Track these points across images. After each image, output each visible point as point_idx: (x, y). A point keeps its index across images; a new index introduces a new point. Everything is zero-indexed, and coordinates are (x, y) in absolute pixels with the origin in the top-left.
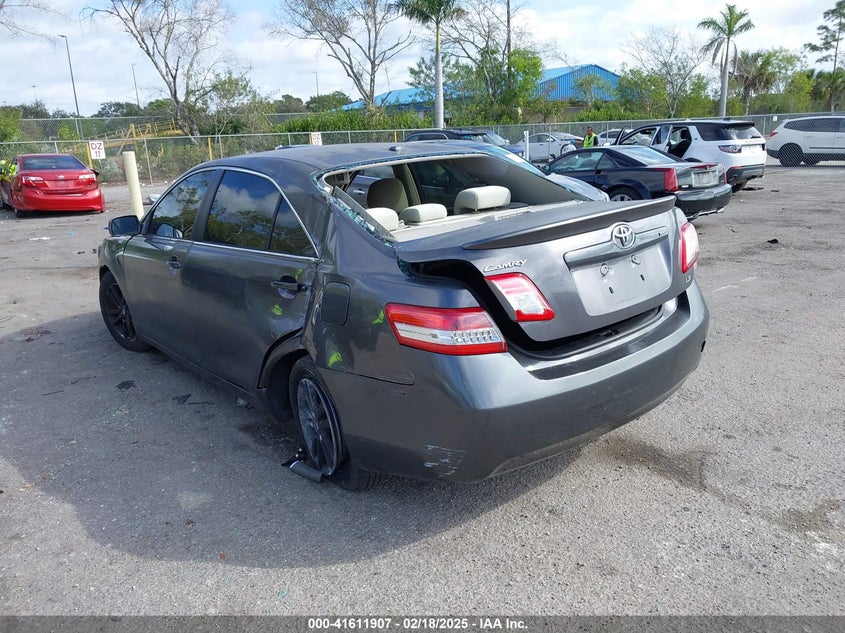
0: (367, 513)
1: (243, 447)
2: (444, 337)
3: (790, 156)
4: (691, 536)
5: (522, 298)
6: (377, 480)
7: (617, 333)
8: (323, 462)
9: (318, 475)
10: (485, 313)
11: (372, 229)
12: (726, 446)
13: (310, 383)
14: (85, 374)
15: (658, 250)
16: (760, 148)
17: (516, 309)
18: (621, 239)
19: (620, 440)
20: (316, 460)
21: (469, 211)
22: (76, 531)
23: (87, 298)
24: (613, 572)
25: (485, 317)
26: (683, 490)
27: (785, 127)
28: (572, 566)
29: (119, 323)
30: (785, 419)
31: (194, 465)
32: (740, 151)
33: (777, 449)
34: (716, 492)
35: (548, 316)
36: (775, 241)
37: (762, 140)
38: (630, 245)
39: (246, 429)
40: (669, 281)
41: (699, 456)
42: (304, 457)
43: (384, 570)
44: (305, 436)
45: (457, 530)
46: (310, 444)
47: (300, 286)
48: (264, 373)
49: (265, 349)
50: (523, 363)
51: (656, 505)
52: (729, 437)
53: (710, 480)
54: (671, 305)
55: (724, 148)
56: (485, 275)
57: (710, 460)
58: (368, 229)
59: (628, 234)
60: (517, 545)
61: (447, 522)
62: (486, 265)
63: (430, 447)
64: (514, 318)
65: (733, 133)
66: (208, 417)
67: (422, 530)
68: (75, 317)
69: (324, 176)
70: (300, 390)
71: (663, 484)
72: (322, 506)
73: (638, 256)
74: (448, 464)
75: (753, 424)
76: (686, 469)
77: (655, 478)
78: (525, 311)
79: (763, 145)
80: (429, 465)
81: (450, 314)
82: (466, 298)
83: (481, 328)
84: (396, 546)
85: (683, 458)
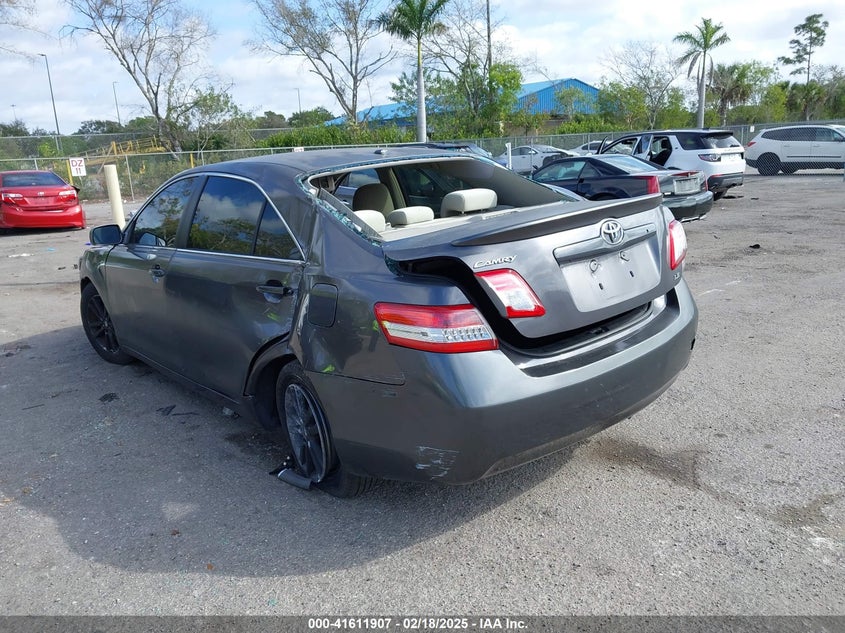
0: (358, 520)
1: (230, 456)
2: (434, 335)
3: (768, 165)
4: (686, 534)
5: (512, 294)
6: (368, 486)
7: (607, 330)
8: (312, 469)
9: (306, 483)
10: (476, 310)
11: (359, 229)
12: (718, 445)
13: (297, 388)
14: (66, 387)
15: (646, 246)
16: (738, 157)
17: (506, 305)
18: (610, 234)
19: (612, 442)
20: (305, 467)
21: (456, 213)
22: (57, 544)
23: (68, 312)
24: (609, 571)
25: (475, 314)
26: (677, 489)
27: (763, 136)
28: (567, 567)
29: (102, 335)
30: (775, 417)
31: (180, 475)
32: (719, 160)
33: (768, 447)
34: (709, 490)
35: (538, 312)
36: (757, 246)
37: (741, 149)
38: (620, 241)
39: (232, 438)
40: (659, 277)
41: (692, 454)
42: (292, 465)
43: (376, 576)
44: (293, 443)
45: (450, 534)
46: (298, 452)
47: (286, 290)
48: (250, 381)
49: (250, 355)
50: (516, 361)
51: (650, 504)
52: (718, 435)
53: (704, 478)
54: (660, 303)
55: (704, 157)
56: (475, 271)
57: (702, 459)
58: (355, 230)
59: (616, 230)
60: (511, 547)
61: (438, 528)
62: (476, 262)
63: (422, 448)
64: (505, 314)
65: (713, 142)
66: (193, 428)
67: (414, 536)
68: (56, 331)
69: (309, 179)
70: (288, 395)
71: (655, 483)
72: (312, 514)
73: (627, 252)
74: (440, 465)
75: (744, 422)
76: (679, 468)
77: (648, 477)
78: (516, 308)
79: (742, 154)
80: (420, 466)
81: (440, 312)
82: (456, 295)
83: (472, 325)
84: (388, 551)
85: (676, 457)
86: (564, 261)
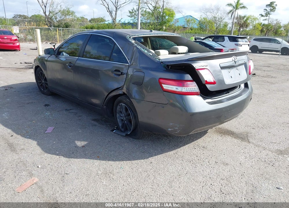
0: (143, 146)
1: (95, 125)
2: (180, 89)
3: (254, 49)
4: (249, 155)
5: (207, 76)
7: (229, 93)
8: (126, 130)
9: (124, 134)
10: (195, 82)
11: (151, 55)
12: (253, 131)
13: (123, 104)
14: (30, 101)
16: (248, 45)
17: (205, 80)
18: (235, 61)
19: (219, 128)
20: (123, 130)
21: (175, 53)
22: (38, 150)
23: (30, 77)
24: (227, 164)
26: (243, 143)
27: (253, 40)
28: (214, 162)
29: (42, 85)
30: (270, 124)
31: (79, 130)
32: (241, 46)
33: (269, 133)
34: (253, 143)
35: (214, 83)
36: (254, 74)
37: (249, 43)
38: (237, 64)
39: (94, 120)
40: (247, 77)
41: (246, 134)
42: (118, 129)
44: (118, 122)
45: (174, 151)
46: (120, 125)
47: (122, 73)
48: (105, 102)
49: (106, 94)
50: (205, 98)
51: (236, 147)
52: (254, 129)
53: (251, 140)
55: (236, 45)
56: (196, 68)
57: (249, 135)
58: (150, 55)
59: (237, 60)
60: (195, 156)
61: (170, 150)
62: (197, 65)
63: (171, 124)
64: (204, 83)
65: (240, 40)
66: (80, 116)
67: (162, 152)
68: (21, 83)
69: (131, 37)
70: (119, 107)
71: (236, 141)
72: (128, 144)
73: (238, 67)
74: (177, 129)
75: (260, 125)
76: (243, 137)
77: (234, 139)
78: (208, 81)
79: (249, 45)
80: (170, 130)
82: (188, 77)
84: (155, 155)
85: (241, 134)
86: (222, 68)
